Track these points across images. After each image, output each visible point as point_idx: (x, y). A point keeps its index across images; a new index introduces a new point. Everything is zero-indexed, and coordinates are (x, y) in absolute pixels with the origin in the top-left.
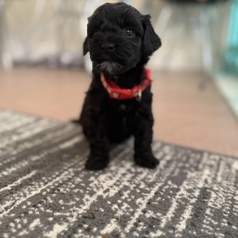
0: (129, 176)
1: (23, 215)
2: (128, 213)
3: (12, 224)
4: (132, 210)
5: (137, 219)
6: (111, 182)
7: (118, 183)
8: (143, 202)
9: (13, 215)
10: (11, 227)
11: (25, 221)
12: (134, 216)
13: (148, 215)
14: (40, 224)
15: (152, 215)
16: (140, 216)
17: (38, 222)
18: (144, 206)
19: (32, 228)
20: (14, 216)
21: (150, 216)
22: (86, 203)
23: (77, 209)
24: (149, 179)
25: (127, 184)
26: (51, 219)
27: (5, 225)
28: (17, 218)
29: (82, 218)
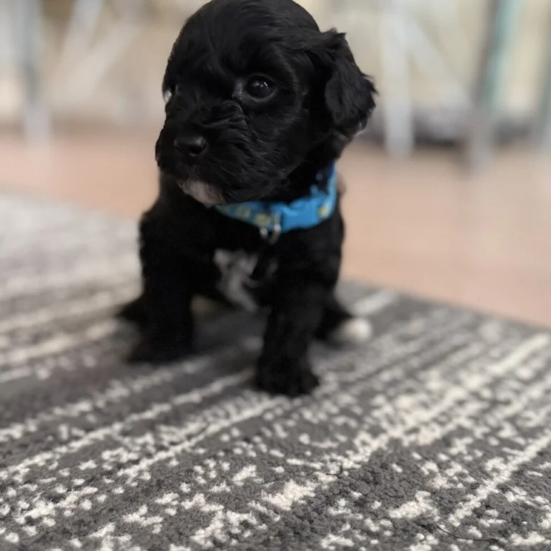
0: (473, 407)
1: (221, 454)
2: (460, 486)
3: (198, 469)
4: (471, 480)
5: (482, 501)
6: (426, 415)
7: (443, 419)
8: (502, 467)
9: (201, 451)
10: (197, 474)
11: (226, 466)
12: (475, 494)
13: (511, 498)
14: (256, 478)
15: (523, 498)
16: (491, 495)
17: (252, 472)
18: (505, 477)
19: (237, 481)
20: (205, 454)
21: (518, 500)
22: (361, 450)
23: (340, 458)
24: (529, 419)
25: (467, 424)
26: (280, 470)
27: (185, 468)
28: (209, 458)
29: (349, 478)
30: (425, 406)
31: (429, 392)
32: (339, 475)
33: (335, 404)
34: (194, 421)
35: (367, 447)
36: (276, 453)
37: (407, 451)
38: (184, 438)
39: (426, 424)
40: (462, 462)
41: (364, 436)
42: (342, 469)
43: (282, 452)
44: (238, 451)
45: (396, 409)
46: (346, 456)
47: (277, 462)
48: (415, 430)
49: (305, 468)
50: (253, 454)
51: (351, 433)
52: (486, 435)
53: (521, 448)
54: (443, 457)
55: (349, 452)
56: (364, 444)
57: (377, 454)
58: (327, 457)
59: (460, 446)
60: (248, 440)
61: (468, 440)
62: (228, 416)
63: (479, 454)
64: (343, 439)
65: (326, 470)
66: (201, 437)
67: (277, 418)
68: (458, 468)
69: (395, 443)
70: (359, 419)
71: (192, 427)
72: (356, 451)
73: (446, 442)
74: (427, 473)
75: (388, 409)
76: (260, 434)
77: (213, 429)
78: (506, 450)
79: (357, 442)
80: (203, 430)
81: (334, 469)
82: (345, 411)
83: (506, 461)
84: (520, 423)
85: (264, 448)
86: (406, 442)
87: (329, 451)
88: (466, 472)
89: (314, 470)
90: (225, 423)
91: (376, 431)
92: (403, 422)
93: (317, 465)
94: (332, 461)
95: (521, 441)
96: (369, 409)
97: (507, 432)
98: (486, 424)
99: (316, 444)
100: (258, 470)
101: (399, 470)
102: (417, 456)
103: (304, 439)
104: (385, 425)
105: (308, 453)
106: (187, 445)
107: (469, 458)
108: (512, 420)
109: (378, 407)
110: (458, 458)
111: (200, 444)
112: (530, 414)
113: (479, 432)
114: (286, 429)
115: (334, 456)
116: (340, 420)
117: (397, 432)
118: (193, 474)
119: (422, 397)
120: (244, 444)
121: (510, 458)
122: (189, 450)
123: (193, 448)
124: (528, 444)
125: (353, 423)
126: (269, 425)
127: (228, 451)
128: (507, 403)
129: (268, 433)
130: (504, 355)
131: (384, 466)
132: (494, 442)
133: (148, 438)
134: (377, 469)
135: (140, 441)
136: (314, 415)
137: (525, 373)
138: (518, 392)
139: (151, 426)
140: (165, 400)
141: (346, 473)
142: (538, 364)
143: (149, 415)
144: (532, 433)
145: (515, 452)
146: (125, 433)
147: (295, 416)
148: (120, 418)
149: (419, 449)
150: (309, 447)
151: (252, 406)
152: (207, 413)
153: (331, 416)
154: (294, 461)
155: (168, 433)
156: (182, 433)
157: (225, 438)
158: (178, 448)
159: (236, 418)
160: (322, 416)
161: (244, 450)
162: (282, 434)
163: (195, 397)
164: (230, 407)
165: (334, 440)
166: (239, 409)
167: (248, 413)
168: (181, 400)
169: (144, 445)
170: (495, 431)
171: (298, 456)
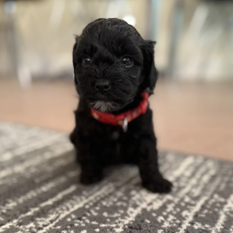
1: (69, 227)
2: (175, 225)
4: (178, 221)
5: (185, 230)
8: (189, 214)
9: (59, 227)
11: (72, 232)
12: (181, 227)
13: (196, 227)
16: (188, 227)
18: (191, 219)
20: (61, 228)
21: (199, 228)
23: (122, 220)
26: (98, 230)
28: (63, 230)
33: (115, 197)
34: (52, 214)
35: (133, 214)
36: (94, 223)
37: (150, 213)
38: (49, 222)
39: (155, 200)
40: (173, 214)
41: (131, 209)
42: (125, 225)
43: (97, 222)
45: (141, 196)
46: (125, 219)
47: (96, 227)
48: (150, 204)
49: (108, 227)
50: (84, 225)
51: (125, 209)
52: (180, 202)
53: (194, 205)
54: (165, 214)
55: (126, 217)
57: (138, 216)
58: (117, 221)
59: (170, 208)
60: (80, 219)
61: (173, 205)
62: (68, 209)
63: (178, 210)
64: (122, 212)
65: (118, 227)
66: (57, 221)
67: (91, 207)
68: (171, 217)
69: (144, 210)
70: (127, 202)
71: (52, 217)
72: (129, 216)
73: (164, 207)
74: (160, 221)
76: (85, 215)
77: (62, 216)
78: (189, 207)
79: (128, 212)
80: (58, 217)
82: (120, 199)
83: (190, 212)
84: (191, 195)
85: (88, 221)
86: (149, 209)
88: (175, 218)
89: (113, 228)
90: (67, 213)
91: (135, 206)
92: (145, 201)
93: (114, 225)
94: (119, 222)
95: (193, 202)
96: (130, 197)
97: (187, 199)
98: (178, 197)
99: (111, 216)
100: (88, 232)
101: (149, 222)
102: (154, 215)
103: (105, 214)
104: (138, 203)
105: (108, 220)
106: (51, 225)
107: (175, 213)
108: (188, 194)
109: (133, 196)
110: (171, 213)
111: (57, 224)
112: (194, 191)
113: (176, 200)
114: (96, 211)
115: (120, 219)
116: (119, 204)
117: (144, 205)
120: (79, 221)
121: (191, 210)
122: (53, 228)
123: (55, 226)
124: (196, 203)
125: (125, 204)
126: (89, 211)
127: (72, 225)
128: (184, 187)
129: (89, 214)
131: (142, 221)
132: (183, 204)
133: (32, 225)
135: (28, 226)
136: (108, 203)
137: (188, 173)
138: (187, 182)
139: (32, 219)
140: (36, 205)
142: (192, 169)
143: (29, 214)
144: (197, 198)
145: (192, 207)
146: (20, 224)
147: (99, 205)
148: (16, 217)
149: (154, 211)
151: (78, 203)
152: (57, 209)
153: (114, 203)
154: (103, 225)
155: (41, 221)
156: (47, 220)
158: (48, 228)
159: (72, 210)
160: (111, 203)
161: (79, 223)
162: (95, 214)
163: (50, 202)
164: (68, 205)
165: (118, 213)
167: (76, 207)
168: (43, 205)
169: (31, 228)
171: (105, 222)
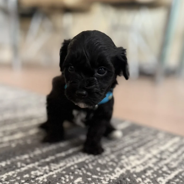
0: (154, 160)
1: (71, 173)
3: (63, 178)
6: (138, 162)
7: (144, 164)
8: (163, 180)
9: (64, 172)
10: (62, 180)
11: (72, 177)
14: (82, 182)
17: (80, 180)
19: (76, 182)
22: (117, 173)
23: (110, 176)
24: (172, 165)
25: (152, 166)
26: (90, 179)
27: (58, 178)
28: (67, 175)
29: (112, 182)
30: (138, 159)
31: (140, 155)
32: (109, 181)
33: (109, 158)
34: (62, 162)
35: (119, 173)
36: (89, 174)
37: (132, 174)
38: (59, 168)
39: (138, 165)
40: (150, 178)
41: (118, 169)
42: (110, 180)
43: (91, 173)
44: (76, 173)
45: (129, 161)
46: (112, 175)
47: (89, 177)
48: (135, 167)
49: (98, 179)
50: (81, 174)
51: (114, 168)
52: (158, 170)
53: (169, 174)
54: (143, 176)
55: (113, 174)
56: (118, 171)
57: (122, 175)
58: (105, 175)
59: (149, 173)
60: (80, 169)
61: (152, 171)
62: (73, 161)
63: (155, 176)
64: (111, 169)
65: (105, 180)
66: (64, 168)
67: (90, 162)
68: (148, 180)
69: (128, 171)
70: (117, 163)
71: (62, 164)
72: (115, 174)
73: (145, 172)
74: (138, 181)
75: (126, 160)
76: (84, 167)
77: (69, 165)
78: (164, 175)
79: (116, 171)
80: (65, 165)
81: (108, 179)
82: (112, 160)
83: (164, 178)
84: (169, 166)
85: (85, 172)
86: (132, 171)
87: (106, 173)
88: (151, 181)
89: (101, 179)
90: (72, 163)
91: (122, 167)
92: (131, 164)
93: (102, 178)
94: (107, 177)
95: (169, 172)
96: (120, 160)
97: (165, 169)
98: (158, 166)
99: (102, 171)
100: (83, 179)
101: (129, 180)
102: (135, 176)
103: (98, 169)
104: (125, 165)
105: (99, 174)
106: (59, 170)
107: (152, 177)
108: (167, 165)
109: (123, 159)
110: (148, 177)
111: (64, 170)
112: (173, 163)
113: (156, 168)
114: (93, 166)
115: (108, 175)
116: (110, 163)
117: (129, 168)
118: (61, 180)
119: (137, 156)
120: (78, 170)
121: (165, 177)
122: (60, 172)
123: (62, 171)
124: (171, 173)
125: (115, 164)
126: (87, 164)
127: (73, 173)
128: (165, 159)
129: (86, 167)
130: (165, 143)
131: (124, 179)
132: (160, 172)
133: (47, 168)
134: (122, 180)
135: (44, 168)
136: (102, 161)
137: (172, 150)
138: (169, 156)
139: (48, 164)
140: (53, 155)
141: (111, 181)
142: (176, 147)
143: (48, 160)
144: (173, 170)
145: (167, 175)
146: (39, 166)
147: (96, 162)
148: (38, 160)
149: (136, 174)
150: (100, 172)
151: (81, 158)
152: (67, 160)
153: (107, 162)
154: (95, 177)
155: (54, 166)
156: (58, 166)
157: (72, 168)
158: (56, 171)
159: (76, 162)
160: (104, 162)
161: (79, 172)
162: (91, 167)
163: (63, 154)
164: (74, 158)
165: (108, 170)
166: (77, 159)
167: (80, 160)
168: (59, 155)
169: (45, 170)
170: (161, 168)
171: (96, 174)
